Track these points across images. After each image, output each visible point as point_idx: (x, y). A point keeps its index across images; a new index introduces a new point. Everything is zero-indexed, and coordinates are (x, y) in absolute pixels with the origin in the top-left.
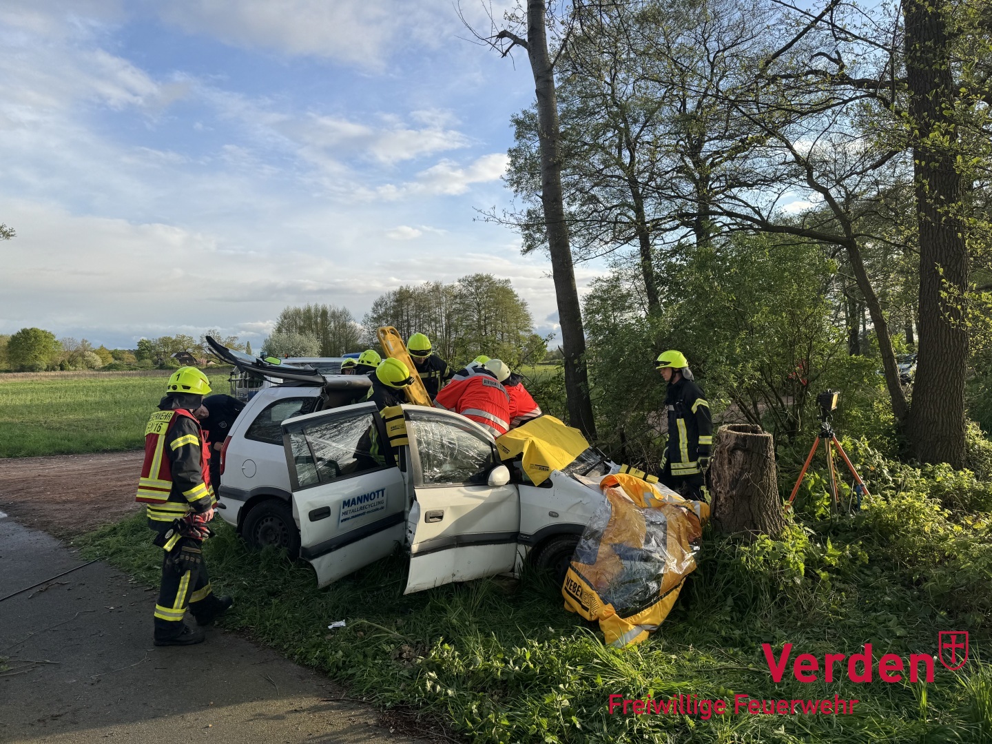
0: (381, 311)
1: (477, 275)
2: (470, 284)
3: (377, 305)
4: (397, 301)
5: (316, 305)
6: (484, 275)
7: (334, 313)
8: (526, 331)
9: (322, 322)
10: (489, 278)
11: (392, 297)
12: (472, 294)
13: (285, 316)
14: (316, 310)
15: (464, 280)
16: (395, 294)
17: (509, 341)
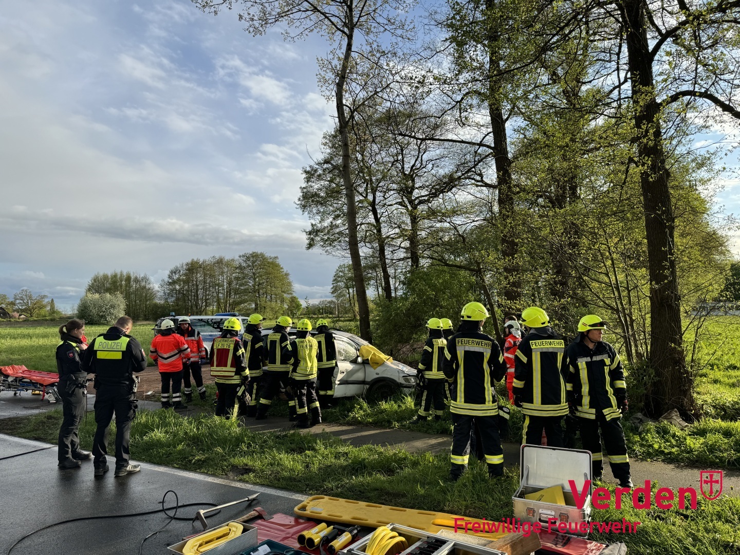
0: (176, 277)
1: (254, 253)
2: (248, 259)
3: (172, 272)
4: (189, 270)
5: (121, 272)
6: (259, 252)
7: (136, 278)
8: (288, 294)
9: (126, 286)
10: (262, 255)
11: (185, 267)
12: (249, 266)
13: (96, 280)
14: (121, 274)
15: (243, 256)
16: (187, 264)
17: (276, 301)
